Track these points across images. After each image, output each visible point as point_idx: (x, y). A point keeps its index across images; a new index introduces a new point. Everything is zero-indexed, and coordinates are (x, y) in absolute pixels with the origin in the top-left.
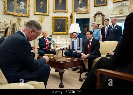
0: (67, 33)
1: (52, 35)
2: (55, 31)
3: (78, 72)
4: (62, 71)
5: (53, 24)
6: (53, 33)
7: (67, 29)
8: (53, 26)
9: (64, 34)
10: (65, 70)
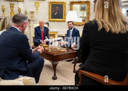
0: (64, 20)
1: (49, 22)
2: (52, 18)
3: (73, 63)
4: (55, 63)
5: (49, 10)
6: (50, 20)
7: (65, 16)
8: (49, 13)
9: (61, 21)
10: (58, 63)
